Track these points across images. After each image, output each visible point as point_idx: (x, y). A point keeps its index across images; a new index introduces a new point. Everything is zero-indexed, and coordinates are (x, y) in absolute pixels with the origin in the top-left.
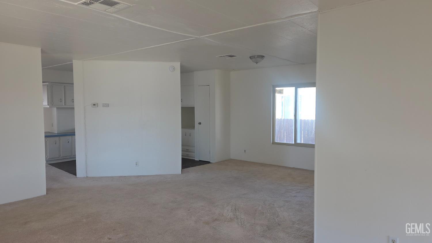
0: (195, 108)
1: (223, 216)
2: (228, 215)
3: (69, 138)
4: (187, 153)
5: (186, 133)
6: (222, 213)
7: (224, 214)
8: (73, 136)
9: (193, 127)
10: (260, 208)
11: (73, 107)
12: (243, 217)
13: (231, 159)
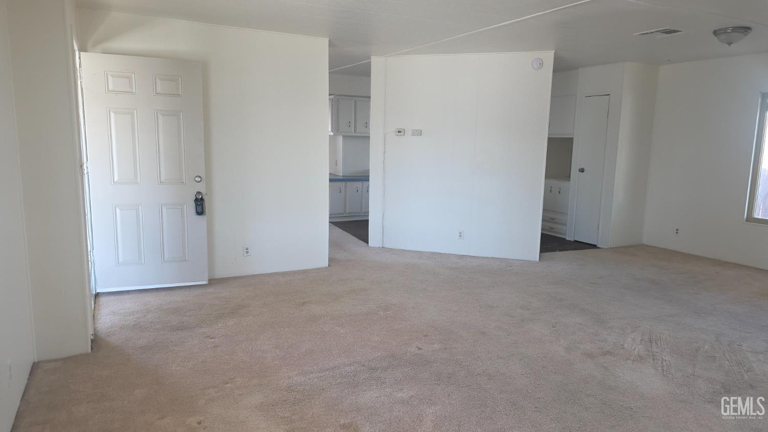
0: (574, 139)
1: (624, 348)
2: (634, 347)
3: (359, 185)
4: (550, 225)
5: (551, 187)
6: (622, 343)
7: (626, 346)
8: (365, 183)
9: (568, 177)
10: (707, 347)
11: (367, 135)
12: (667, 359)
13: (643, 244)
